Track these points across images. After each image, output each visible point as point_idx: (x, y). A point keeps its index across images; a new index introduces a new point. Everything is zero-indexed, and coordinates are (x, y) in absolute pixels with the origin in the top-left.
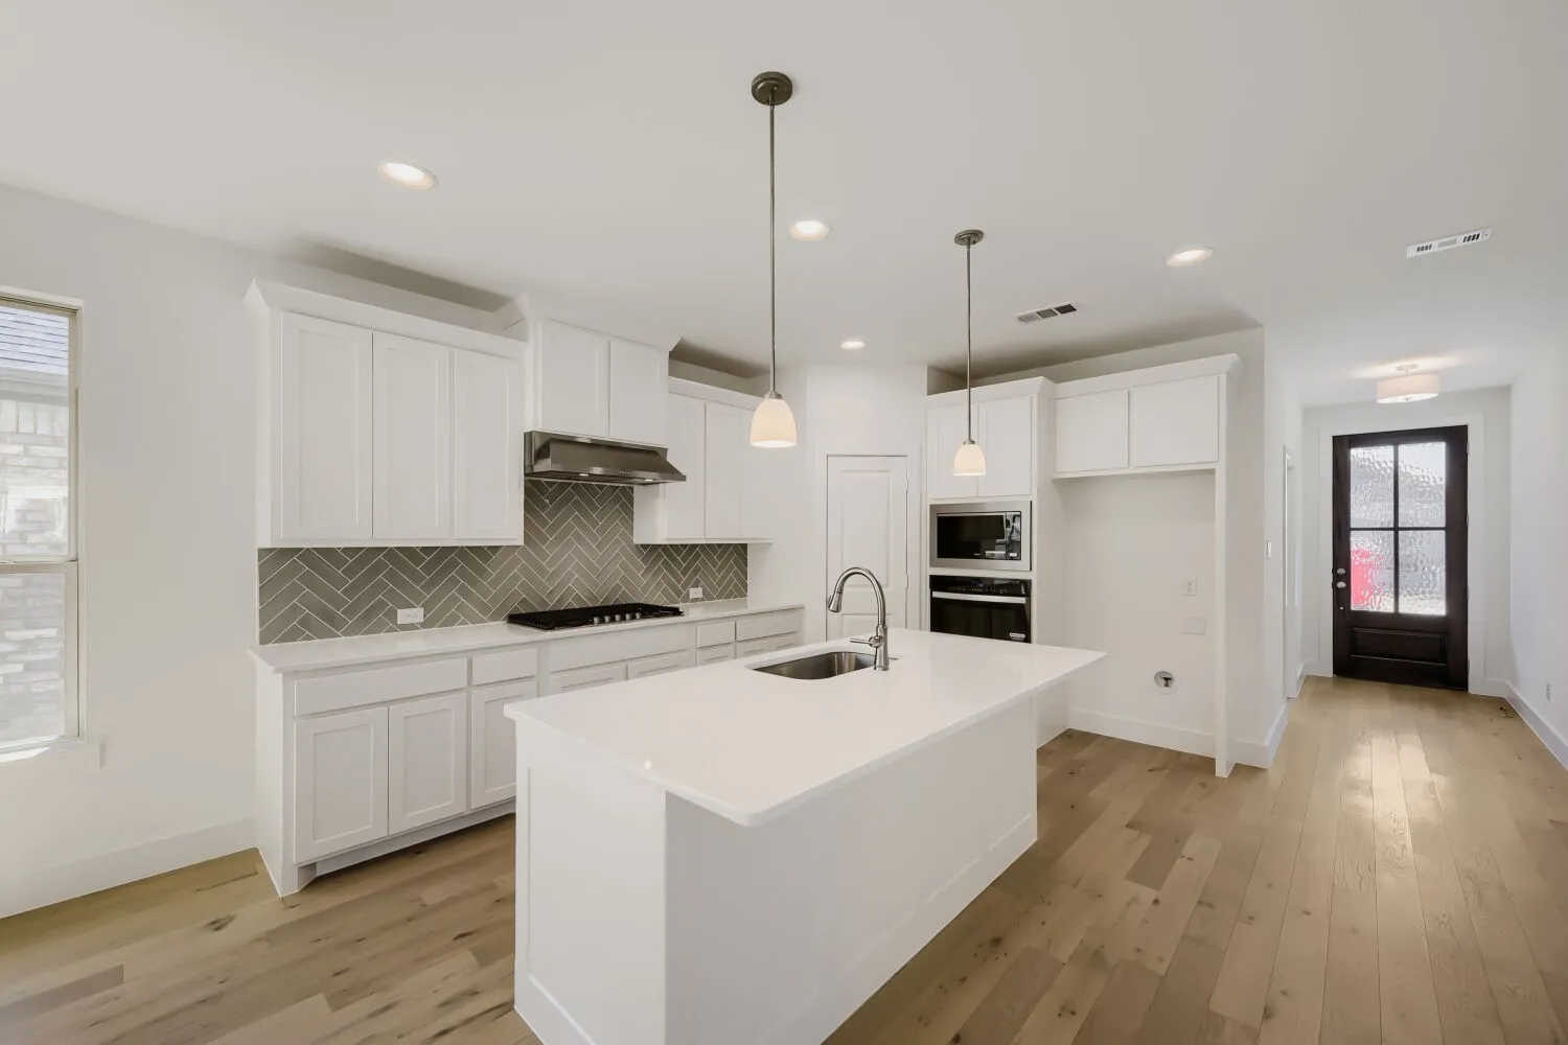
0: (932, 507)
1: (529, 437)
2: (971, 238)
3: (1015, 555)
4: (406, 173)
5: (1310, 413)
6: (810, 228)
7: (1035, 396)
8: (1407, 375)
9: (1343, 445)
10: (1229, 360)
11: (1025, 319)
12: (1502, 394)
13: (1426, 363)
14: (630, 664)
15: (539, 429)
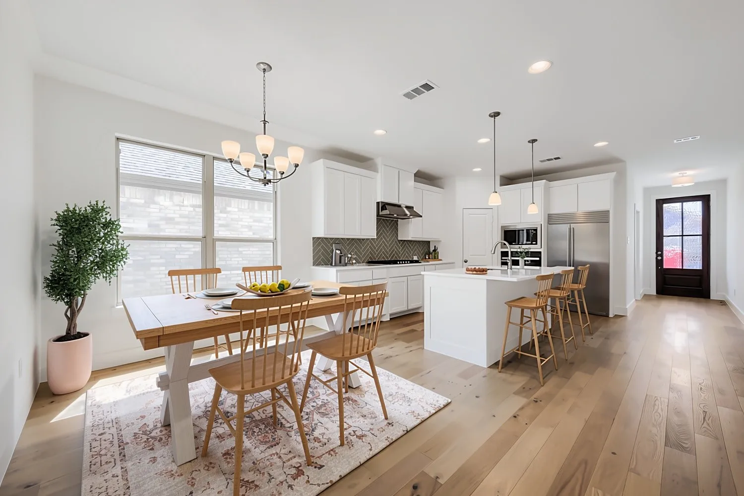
0: (502, 227)
1: (378, 203)
2: (534, 141)
3: (535, 243)
4: (380, 132)
5: (647, 191)
6: (483, 140)
7: (543, 187)
8: (683, 176)
9: (660, 203)
10: (613, 175)
11: (542, 161)
12: (723, 182)
13: (690, 172)
14: (409, 277)
15: (383, 201)
